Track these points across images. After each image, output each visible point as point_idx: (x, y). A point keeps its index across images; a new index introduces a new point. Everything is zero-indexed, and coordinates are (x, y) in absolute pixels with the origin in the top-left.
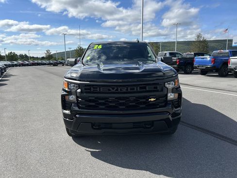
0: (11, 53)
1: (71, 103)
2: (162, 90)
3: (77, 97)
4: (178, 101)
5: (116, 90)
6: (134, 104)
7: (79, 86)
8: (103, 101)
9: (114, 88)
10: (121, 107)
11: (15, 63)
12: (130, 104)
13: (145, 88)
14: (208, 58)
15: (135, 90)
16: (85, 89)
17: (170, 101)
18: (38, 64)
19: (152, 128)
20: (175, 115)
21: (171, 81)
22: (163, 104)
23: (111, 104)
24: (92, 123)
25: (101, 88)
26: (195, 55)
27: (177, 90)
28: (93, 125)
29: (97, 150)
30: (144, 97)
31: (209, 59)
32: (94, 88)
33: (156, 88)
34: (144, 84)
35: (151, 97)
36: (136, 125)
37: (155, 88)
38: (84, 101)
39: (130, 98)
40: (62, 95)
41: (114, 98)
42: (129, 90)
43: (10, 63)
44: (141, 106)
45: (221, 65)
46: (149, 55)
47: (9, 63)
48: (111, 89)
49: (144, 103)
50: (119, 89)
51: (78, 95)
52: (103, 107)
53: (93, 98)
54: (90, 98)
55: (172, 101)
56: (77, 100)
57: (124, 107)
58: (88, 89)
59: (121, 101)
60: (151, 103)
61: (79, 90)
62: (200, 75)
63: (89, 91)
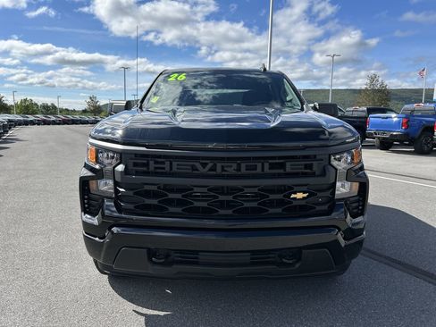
0: (25, 100)
1: (102, 197)
2: (324, 173)
3: (116, 184)
4: (358, 201)
5: (210, 170)
6: (255, 204)
7: (122, 157)
8: (179, 196)
9: (206, 164)
10: (222, 212)
11: (31, 118)
12: (246, 205)
13: (282, 166)
14: (394, 117)
15: (259, 170)
16: (135, 165)
17: (339, 200)
18: (74, 122)
19: (297, 265)
20: (351, 233)
21: (343, 152)
22: (325, 207)
23: (197, 204)
24: (149, 249)
25: (175, 164)
26: (370, 111)
27: (358, 175)
28: (151, 253)
29: (162, 313)
30: (280, 189)
31: (395, 119)
32: (156, 163)
33: (310, 167)
34: (280, 158)
35: (295, 189)
36: (259, 257)
37: (306, 167)
38: (131, 193)
39: (246, 190)
40: (81, 178)
41: (205, 190)
42: (243, 170)
43: (22, 118)
44: (271, 211)
45: (420, 131)
46: (288, 99)
47: (19, 118)
48: (198, 165)
49: (280, 203)
50: (219, 166)
51: (118, 179)
52: (179, 210)
53: (155, 188)
54: (146, 187)
55: (346, 200)
56: (117, 191)
57: (230, 212)
58: (144, 165)
59: (222, 198)
60: (295, 203)
61: (121, 168)
62: (379, 151)
63: (145, 169)
